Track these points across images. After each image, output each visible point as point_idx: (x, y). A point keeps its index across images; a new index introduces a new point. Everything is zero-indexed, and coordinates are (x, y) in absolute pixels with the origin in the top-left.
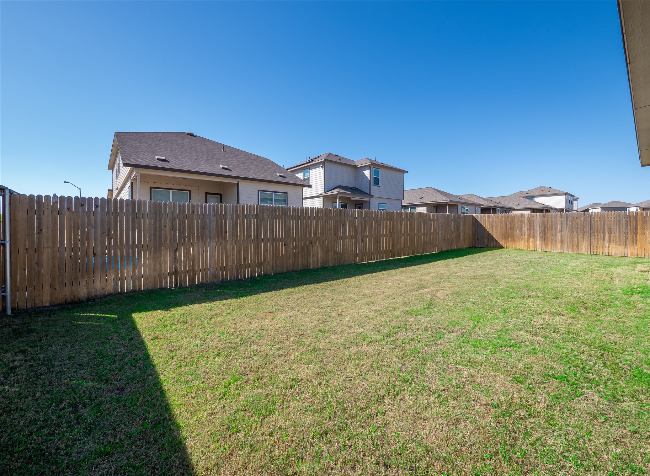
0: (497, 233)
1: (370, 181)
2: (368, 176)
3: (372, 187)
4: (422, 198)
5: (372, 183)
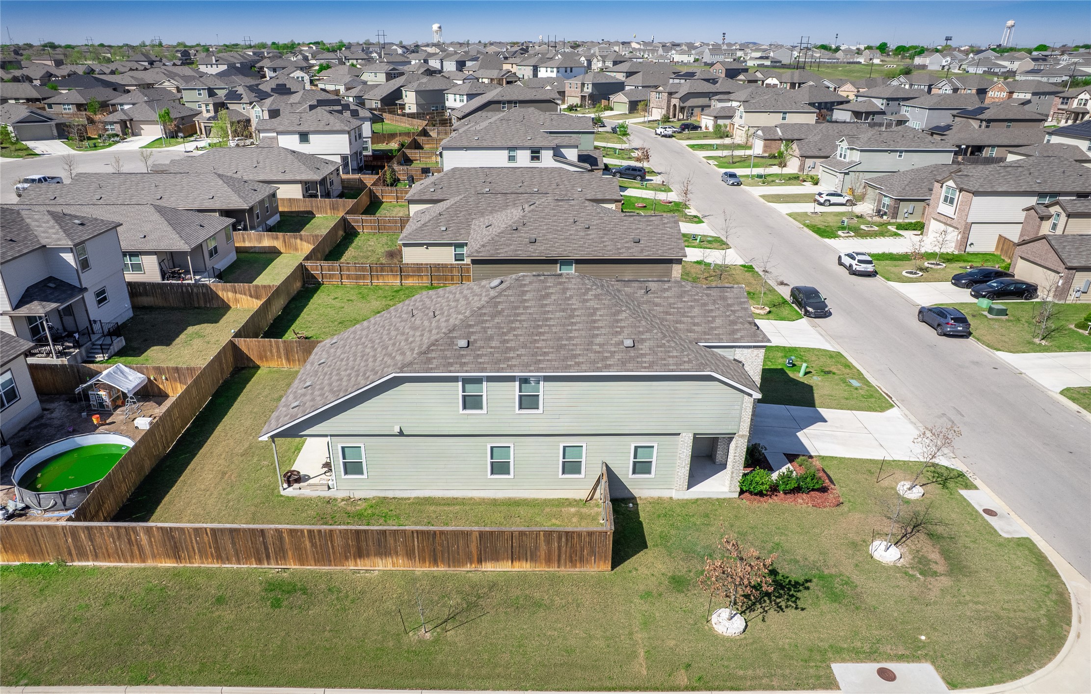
0: (253, 354)
1: (77, 270)
2: (73, 263)
3: (82, 276)
4: (145, 237)
5: (80, 271)
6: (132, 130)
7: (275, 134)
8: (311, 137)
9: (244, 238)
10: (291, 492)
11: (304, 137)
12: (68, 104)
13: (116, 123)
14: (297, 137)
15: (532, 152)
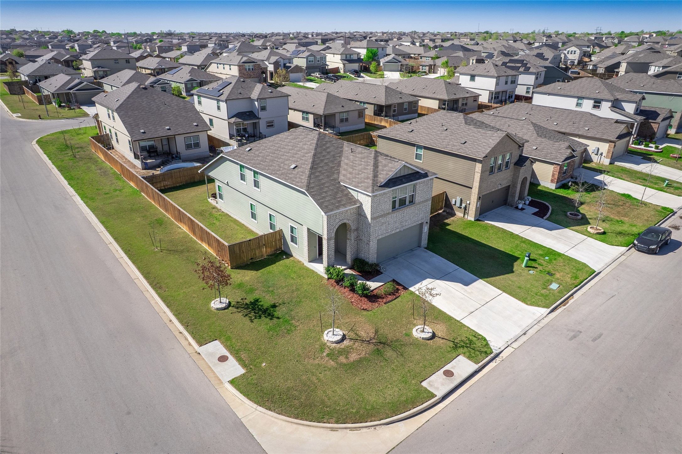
1: (258, 109)
2: (257, 106)
3: (260, 113)
4: (314, 106)
6: (434, 70)
7: (459, 75)
8: (476, 78)
9: (375, 119)
10: (211, 201)
11: (473, 78)
12: (429, 57)
13: (427, 66)
14: (469, 77)
15: (595, 102)
